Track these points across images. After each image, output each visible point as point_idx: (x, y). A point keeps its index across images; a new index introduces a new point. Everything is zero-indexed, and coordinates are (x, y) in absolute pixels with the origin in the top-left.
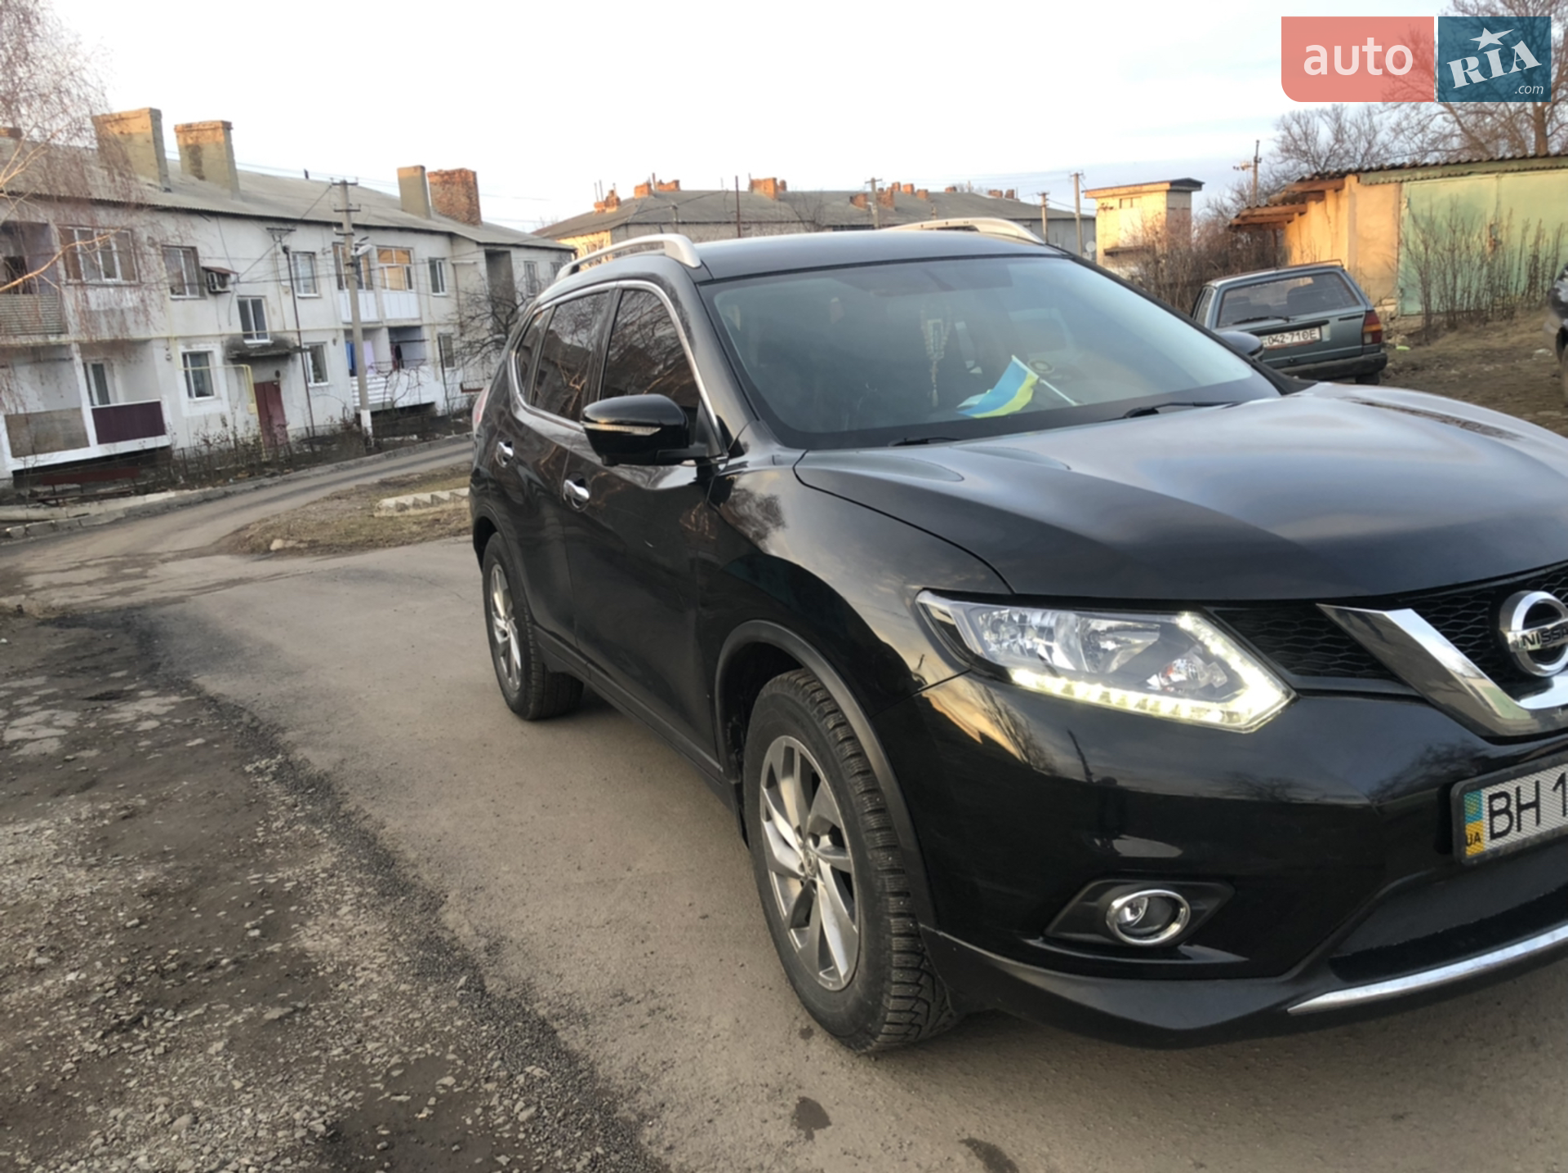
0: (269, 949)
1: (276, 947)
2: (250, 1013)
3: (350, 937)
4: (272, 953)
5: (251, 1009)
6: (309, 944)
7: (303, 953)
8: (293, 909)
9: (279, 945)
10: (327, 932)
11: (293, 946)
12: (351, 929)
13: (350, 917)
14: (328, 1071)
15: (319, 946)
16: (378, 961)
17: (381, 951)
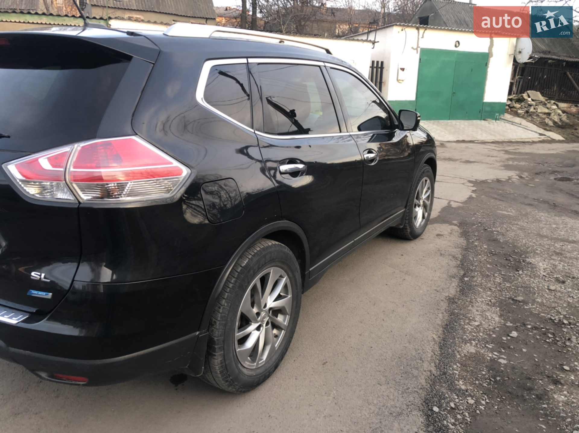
0: (511, 325)
1: (509, 324)
2: (527, 306)
3: (482, 312)
4: (511, 322)
5: (526, 307)
6: (497, 319)
7: (501, 316)
8: (494, 336)
9: (507, 324)
10: (488, 319)
11: (503, 321)
12: (480, 314)
13: (477, 319)
14: (512, 282)
15: (494, 316)
16: (481, 300)
17: (477, 301)
